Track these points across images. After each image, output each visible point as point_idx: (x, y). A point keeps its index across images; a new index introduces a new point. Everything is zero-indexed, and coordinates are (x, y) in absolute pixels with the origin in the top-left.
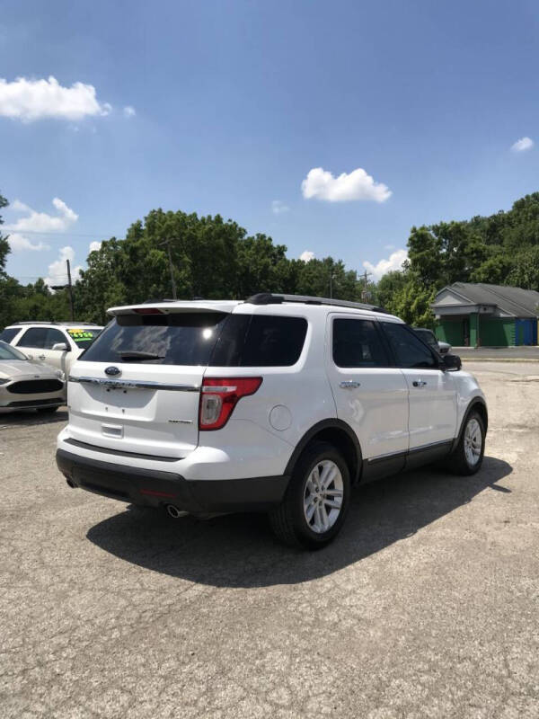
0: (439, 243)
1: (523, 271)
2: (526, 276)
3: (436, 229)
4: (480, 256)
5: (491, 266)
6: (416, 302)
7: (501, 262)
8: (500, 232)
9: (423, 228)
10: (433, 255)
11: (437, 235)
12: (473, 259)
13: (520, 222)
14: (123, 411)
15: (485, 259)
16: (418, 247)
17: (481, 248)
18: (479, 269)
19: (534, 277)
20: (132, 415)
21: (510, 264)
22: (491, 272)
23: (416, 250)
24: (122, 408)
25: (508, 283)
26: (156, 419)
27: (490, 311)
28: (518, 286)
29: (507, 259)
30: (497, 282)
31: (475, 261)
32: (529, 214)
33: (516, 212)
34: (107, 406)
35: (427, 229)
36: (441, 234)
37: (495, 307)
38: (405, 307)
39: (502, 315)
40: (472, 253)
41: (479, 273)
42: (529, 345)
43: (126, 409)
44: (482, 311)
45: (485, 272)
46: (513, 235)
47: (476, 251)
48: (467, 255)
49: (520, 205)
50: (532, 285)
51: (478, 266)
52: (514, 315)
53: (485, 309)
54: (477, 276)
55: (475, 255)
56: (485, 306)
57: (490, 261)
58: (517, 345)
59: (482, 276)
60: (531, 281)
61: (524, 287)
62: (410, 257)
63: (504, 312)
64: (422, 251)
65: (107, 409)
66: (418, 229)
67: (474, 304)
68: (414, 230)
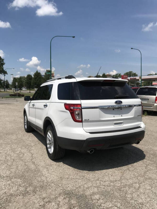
14: (122, 116)
20: (125, 116)
24: (121, 115)
34: (114, 115)
43: (123, 115)
65: (114, 116)
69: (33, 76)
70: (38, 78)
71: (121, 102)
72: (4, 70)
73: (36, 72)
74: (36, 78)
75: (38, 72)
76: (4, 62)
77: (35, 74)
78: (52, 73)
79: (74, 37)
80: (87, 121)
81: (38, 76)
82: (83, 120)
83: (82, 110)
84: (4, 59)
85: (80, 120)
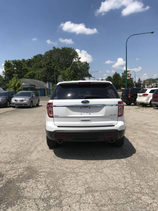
0: (14, 66)
1: (39, 76)
2: (40, 77)
3: (13, 62)
4: (27, 71)
5: (30, 74)
6: (17, 83)
7: (32, 73)
8: (31, 64)
9: (9, 61)
10: (12, 69)
11: (13, 63)
12: (24, 71)
13: (36, 62)
14: (90, 114)
15: (28, 72)
16: (8, 67)
17: (27, 68)
18: (27, 75)
19: (42, 77)
21: (35, 73)
22: (30, 75)
23: (7, 67)
25: (35, 79)
26: (105, 115)
27: (33, 87)
28: (37, 80)
29: (34, 72)
30: (32, 78)
31: (25, 72)
32: (39, 60)
33: (35, 59)
34: (82, 113)
35: (10, 61)
36: (15, 63)
37: (34, 85)
38: (14, 85)
39: (36, 88)
40: (24, 70)
41: (27, 76)
42: (44, 96)
43: (90, 113)
44: (31, 87)
45: (28, 75)
46: (35, 65)
47: (26, 69)
48: (23, 70)
49: (36, 57)
50: (41, 80)
51: (26, 73)
52: (40, 88)
53: (32, 86)
54: (26, 76)
55: (25, 70)
56: (32, 85)
57: (30, 73)
58: (41, 96)
59: (28, 77)
60: (41, 79)
61: (40, 80)
62: (5, 69)
63: (37, 87)
64: (9, 68)
66: (7, 61)
67: (29, 84)
68: (6, 61)
69: (112, 78)
70: (116, 79)
71: (88, 102)
72: (89, 73)
73: (115, 73)
74: (115, 79)
75: (117, 73)
76: (89, 66)
77: (114, 75)
78: (127, 73)
79: (152, 33)
80: (57, 117)
81: (116, 78)
82: (54, 116)
83: (53, 107)
84: (89, 64)
85: (52, 115)
